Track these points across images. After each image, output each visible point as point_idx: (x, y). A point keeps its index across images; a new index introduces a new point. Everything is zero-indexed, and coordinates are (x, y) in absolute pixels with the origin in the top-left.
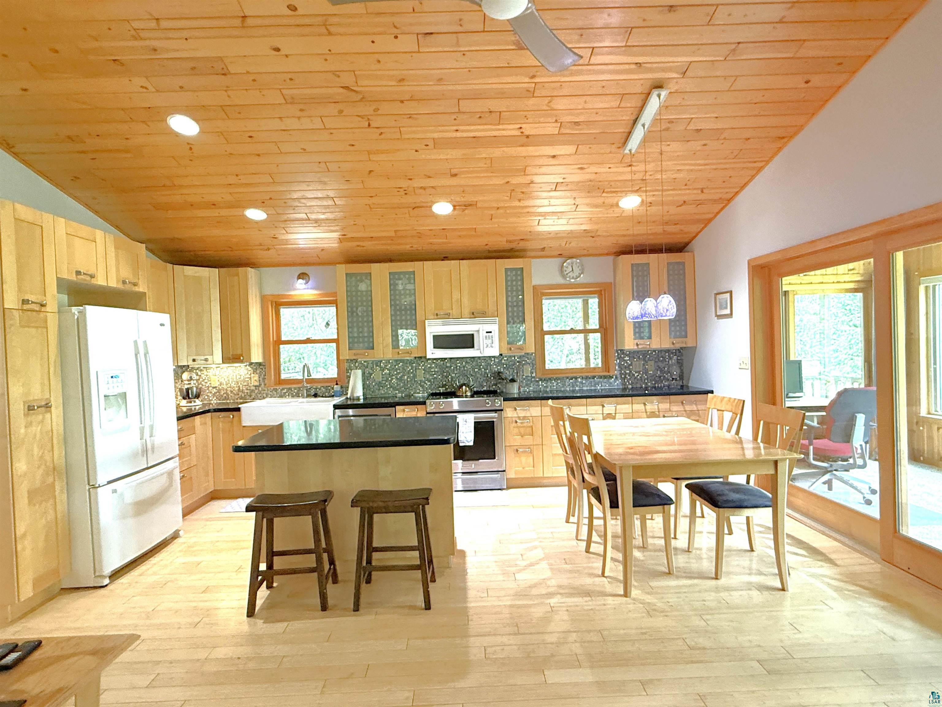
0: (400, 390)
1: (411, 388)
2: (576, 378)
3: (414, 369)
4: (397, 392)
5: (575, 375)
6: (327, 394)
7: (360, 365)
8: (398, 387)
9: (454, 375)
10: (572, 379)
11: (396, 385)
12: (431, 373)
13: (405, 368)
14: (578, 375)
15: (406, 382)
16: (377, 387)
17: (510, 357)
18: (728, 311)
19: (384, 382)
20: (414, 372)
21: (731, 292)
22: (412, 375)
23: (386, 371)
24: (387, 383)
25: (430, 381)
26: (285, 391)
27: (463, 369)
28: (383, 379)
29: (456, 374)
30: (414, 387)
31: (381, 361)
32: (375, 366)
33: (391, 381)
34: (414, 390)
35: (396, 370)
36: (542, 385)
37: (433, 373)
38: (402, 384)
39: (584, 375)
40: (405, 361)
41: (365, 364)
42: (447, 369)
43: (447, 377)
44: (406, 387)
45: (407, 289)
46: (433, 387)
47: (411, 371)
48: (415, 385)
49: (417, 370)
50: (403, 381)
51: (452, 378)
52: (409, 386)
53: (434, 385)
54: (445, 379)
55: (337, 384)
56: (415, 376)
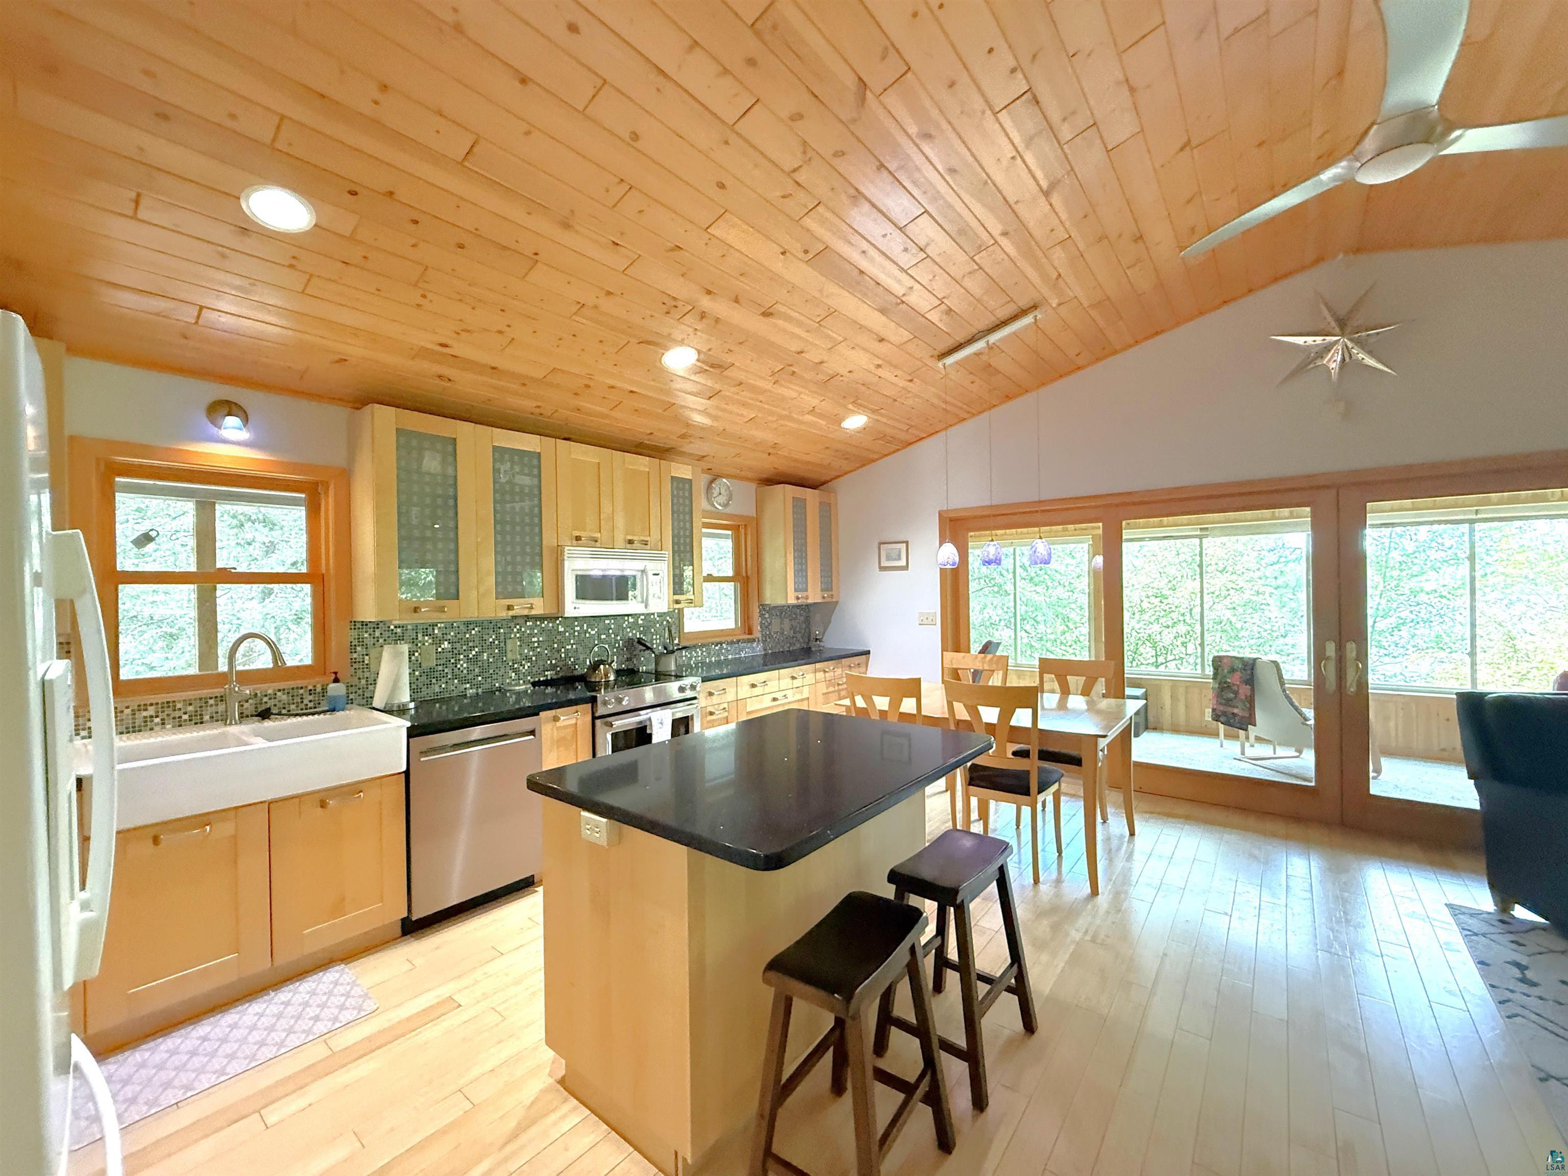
0: (474, 682)
1: (495, 677)
2: (721, 644)
3: (502, 638)
4: (468, 685)
5: (718, 640)
6: (293, 707)
7: (386, 634)
8: (470, 677)
9: (569, 647)
10: (716, 645)
11: (465, 672)
12: (531, 645)
13: (485, 637)
14: (723, 639)
15: (486, 665)
16: (424, 678)
17: (648, 614)
18: (903, 563)
19: (440, 668)
20: (502, 645)
21: (907, 543)
22: (497, 651)
23: (446, 645)
24: (446, 670)
25: (529, 659)
26: (151, 711)
27: (583, 635)
28: (439, 662)
29: (572, 645)
30: (500, 673)
31: (434, 625)
32: (420, 635)
33: (455, 664)
34: (500, 679)
35: (468, 640)
36: (686, 656)
37: (536, 645)
38: (477, 670)
39: (729, 639)
40: (486, 624)
41: (399, 630)
42: (558, 637)
43: (559, 651)
44: (486, 675)
45: (517, 484)
46: (534, 670)
47: (497, 642)
48: (502, 670)
49: (508, 641)
50: (480, 664)
51: (567, 651)
52: (491, 671)
53: (537, 667)
54: (556, 653)
55: (336, 680)
56: (503, 652)
